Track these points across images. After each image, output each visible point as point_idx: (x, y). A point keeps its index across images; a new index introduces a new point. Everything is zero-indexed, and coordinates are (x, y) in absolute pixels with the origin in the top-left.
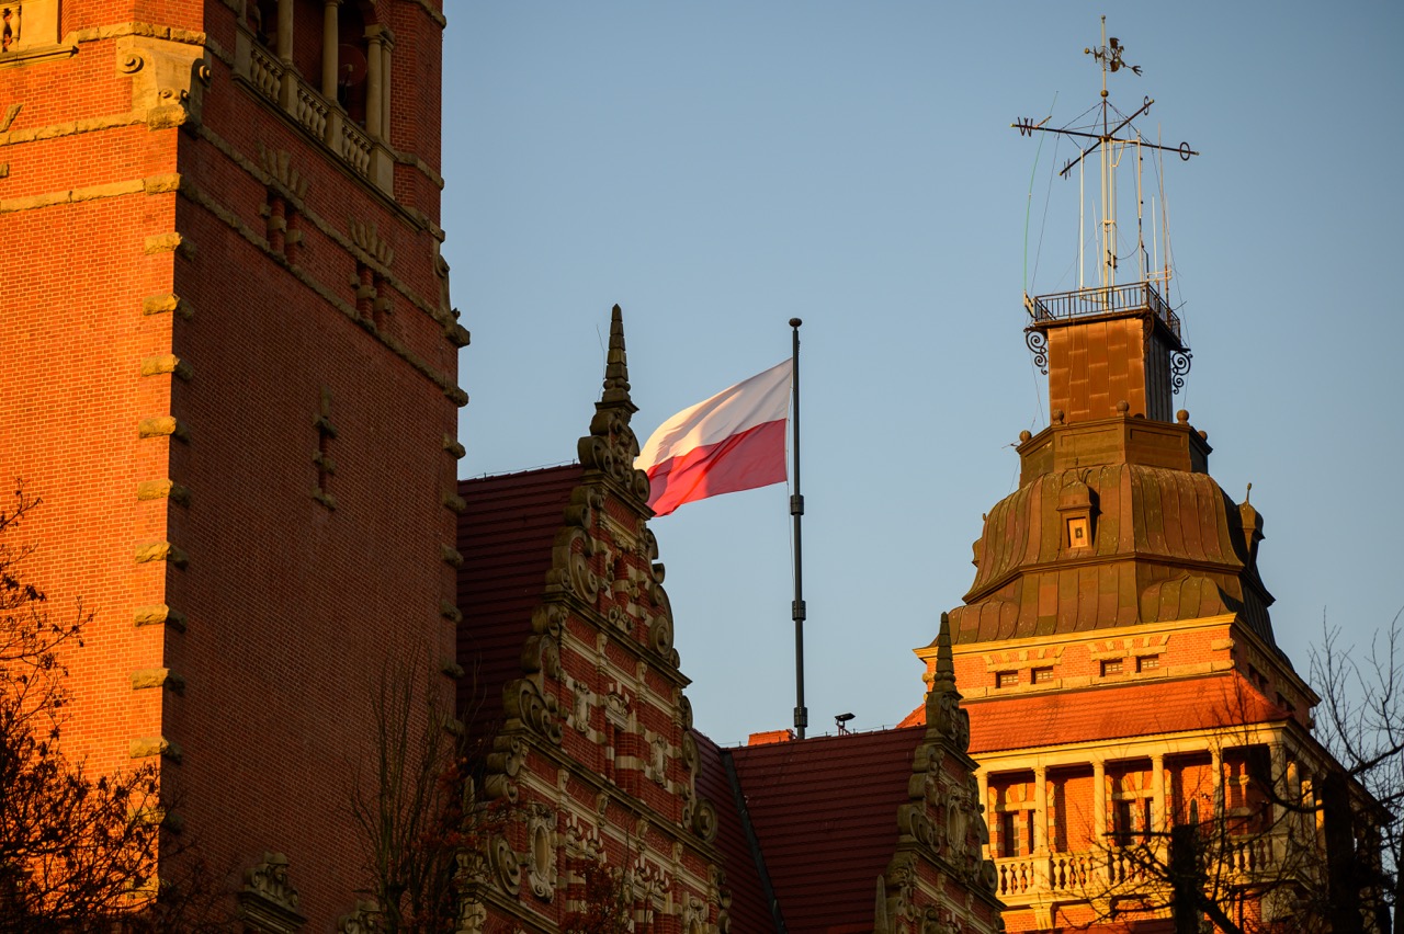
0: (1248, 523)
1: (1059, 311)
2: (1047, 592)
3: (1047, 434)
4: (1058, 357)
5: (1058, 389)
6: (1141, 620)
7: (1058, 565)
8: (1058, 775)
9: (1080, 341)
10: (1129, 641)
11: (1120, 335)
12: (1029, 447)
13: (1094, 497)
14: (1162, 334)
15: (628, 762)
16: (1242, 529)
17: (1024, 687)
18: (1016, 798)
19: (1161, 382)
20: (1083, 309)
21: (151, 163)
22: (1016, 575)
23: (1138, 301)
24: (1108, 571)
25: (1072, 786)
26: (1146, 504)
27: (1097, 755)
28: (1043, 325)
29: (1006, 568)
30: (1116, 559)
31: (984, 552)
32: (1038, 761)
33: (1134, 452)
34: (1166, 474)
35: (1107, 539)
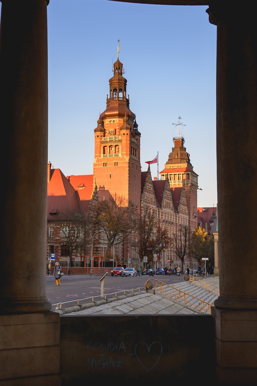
0: (189, 155)
1: (176, 138)
2: (174, 161)
3: (174, 148)
4: (175, 142)
5: (175, 144)
6: (181, 163)
7: (175, 159)
8: (174, 175)
9: (177, 141)
10: (180, 165)
11: (180, 141)
12: (173, 149)
13: (177, 154)
14: (183, 140)
15: (150, 190)
16: (188, 155)
17: (172, 168)
18: (171, 176)
19: (183, 144)
20: (177, 138)
21: (127, 164)
22: (172, 159)
23: (181, 138)
24: (178, 159)
25: (175, 175)
26: (181, 154)
27: (177, 173)
28: (174, 139)
29: (171, 159)
30: (179, 158)
31: (170, 156)
32: (173, 174)
33: (181, 150)
34: (183, 152)
35: (178, 157)
